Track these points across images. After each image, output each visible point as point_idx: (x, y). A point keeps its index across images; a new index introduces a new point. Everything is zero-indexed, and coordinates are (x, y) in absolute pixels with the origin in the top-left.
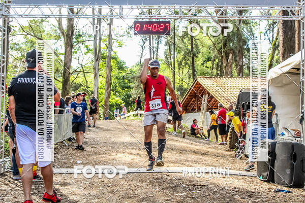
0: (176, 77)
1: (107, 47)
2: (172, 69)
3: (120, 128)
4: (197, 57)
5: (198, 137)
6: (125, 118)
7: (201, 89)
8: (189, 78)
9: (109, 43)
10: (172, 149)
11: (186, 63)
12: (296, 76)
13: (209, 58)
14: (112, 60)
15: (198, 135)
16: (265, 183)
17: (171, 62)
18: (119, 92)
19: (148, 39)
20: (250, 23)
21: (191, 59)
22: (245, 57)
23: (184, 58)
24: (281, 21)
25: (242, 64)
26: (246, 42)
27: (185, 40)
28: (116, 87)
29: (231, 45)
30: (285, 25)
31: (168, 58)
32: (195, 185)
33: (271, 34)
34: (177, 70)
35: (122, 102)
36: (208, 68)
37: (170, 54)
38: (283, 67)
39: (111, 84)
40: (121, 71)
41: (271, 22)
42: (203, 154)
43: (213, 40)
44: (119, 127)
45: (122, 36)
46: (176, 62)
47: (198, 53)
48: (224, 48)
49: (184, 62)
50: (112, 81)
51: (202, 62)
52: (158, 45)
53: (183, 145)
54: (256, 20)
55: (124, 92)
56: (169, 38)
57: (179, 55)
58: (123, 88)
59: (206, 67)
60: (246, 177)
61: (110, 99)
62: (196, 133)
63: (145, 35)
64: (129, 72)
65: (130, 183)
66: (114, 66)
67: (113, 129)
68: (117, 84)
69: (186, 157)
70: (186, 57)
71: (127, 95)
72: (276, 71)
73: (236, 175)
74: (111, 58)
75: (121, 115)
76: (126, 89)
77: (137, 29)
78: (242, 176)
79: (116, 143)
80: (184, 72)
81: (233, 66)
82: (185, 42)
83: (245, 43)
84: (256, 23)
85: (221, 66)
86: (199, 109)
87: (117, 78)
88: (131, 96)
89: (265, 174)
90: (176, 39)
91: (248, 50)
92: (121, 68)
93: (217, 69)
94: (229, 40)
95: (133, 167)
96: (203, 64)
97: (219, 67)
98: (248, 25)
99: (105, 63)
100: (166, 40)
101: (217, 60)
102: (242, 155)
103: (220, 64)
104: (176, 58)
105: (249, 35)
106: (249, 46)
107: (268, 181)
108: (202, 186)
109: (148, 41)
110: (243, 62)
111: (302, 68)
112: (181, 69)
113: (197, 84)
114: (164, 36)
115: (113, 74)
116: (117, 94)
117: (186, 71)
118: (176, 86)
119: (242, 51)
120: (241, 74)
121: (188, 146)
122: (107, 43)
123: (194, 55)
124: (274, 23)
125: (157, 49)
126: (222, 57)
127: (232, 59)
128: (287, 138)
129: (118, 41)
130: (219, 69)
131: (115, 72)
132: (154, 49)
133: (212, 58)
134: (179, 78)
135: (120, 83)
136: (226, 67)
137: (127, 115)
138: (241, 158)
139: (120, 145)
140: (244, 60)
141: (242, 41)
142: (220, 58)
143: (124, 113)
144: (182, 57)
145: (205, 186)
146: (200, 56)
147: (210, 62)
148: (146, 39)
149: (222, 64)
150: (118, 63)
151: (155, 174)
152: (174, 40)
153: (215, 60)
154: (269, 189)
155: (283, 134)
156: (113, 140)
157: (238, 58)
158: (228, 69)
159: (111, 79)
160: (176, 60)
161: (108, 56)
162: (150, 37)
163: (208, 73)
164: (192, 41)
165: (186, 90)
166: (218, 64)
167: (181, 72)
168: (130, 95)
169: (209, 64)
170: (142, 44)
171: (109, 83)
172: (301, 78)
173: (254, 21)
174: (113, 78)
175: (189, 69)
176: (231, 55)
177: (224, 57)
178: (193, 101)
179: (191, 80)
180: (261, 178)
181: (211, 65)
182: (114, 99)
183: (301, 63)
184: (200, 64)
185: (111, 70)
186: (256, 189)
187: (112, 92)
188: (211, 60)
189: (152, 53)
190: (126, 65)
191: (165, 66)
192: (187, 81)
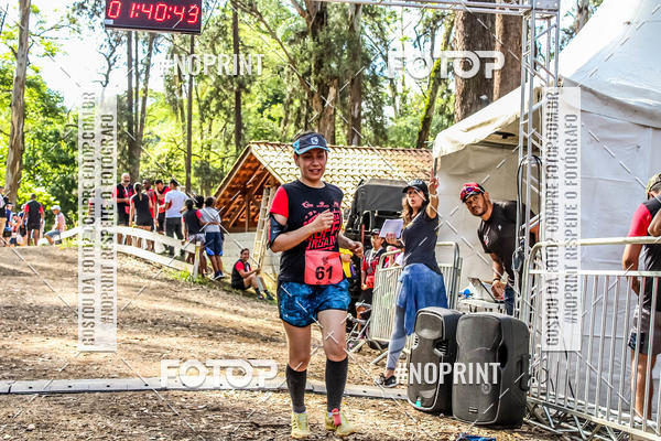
0: (193, 141)
1: (16, 54)
2: (183, 120)
3: (49, 269)
4: (248, 91)
5: (251, 295)
6: (60, 242)
7: (258, 172)
8: (227, 143)
9: (21, 44)
10: (188, 327)
11: (220, 106)
12: (499, 151)
13: (277, 96)
14: (27, 90)
15: (251, 290)
16: (428, 417)
17: (182, 101)
18: (44, 174)
19: (124, 38)
20: (380, 15)
21: (234, 95)
22: (367, 98)
23: (215, 94)
24: (460, 15)
25: (359, 113)
26: (369, 61)
27: (218, 48)
28: (35, 160)
29: (334, 65)
30: (469, 25)
31: (173, 91)
32: (258, 426)
33: (428, 45)
34: (196, 122)
35: (52, 199)
36: (274, 120)
37: (181, 80)
38: (473, 128)
39: (23, 151)
40: (51, 120)
41: (430, 14)
42: (265, 340)
43: (289, 50)
44: (46, 265)
45: (57, 27)
46: (194, 101)
47: (250, 82)
48: (317, 74)
49: (214, 102)
50: (26, 144)
51: (260, 106)
52: (149, 55)
53: (214, 314)
54: (393, 8)
55: (56, 175)
56: (178, 41)
57: (202, 84)
58: (55, 161)
59: (269, 117)
60: (381, 402)
61: (19, 192)
62: (246, 285)
63: (116, 29)
64: (72, 122)
65: (86, 420)
66: (32, 106)
67: (29, 271)
68: (39, 154)
69: (227, 349)
70: (219, 90)
71: (65, 181)
72: (455, 139)
73: (356, 396)
74: (23, 83)
75: (51, 235)
76: (63, 167)
77: (114, 13)
78: (372, 398)
79: (39, 309)
80: (213, 128)
81: (337, 118)
82: (217, 52)
83: (367, 62)
84: (393, 14)
85: (307, 118)
86: (253, 225)
87: (39, 136)
88: (75, 186)
89: (429, 394)
90: (197, 43)
91: (375, 81)
92: (50, 110)
93: (296, 125)
94: (329, 53)
95: (90, 376)
96: (261, 111)
97: (303, 118)
98: (377, 19)
99: (8, 97)
100: (169, 44)
101: (297, 103)
102: (363, 341)
103: (304, 112)
104: (194, 91)
105: (376, 45)
106: (377, 71)
107: (435, 413)
108: (274, 426)
109: (125, 45)
110: (360, 109)
111: (522, 134)
112: (206, 120)
113: (248, 161)
114: (167, 35)
115: (28, 124)
116: (38, 177)
117: (218, 124)
118: (193, 163)
119: (359, 82)
120: (355, 140)
121: (227, 316)
122: (16, 43)
123: (241, 86)
124: (438, 16)
125: (148, 67)
126: (312, 94)
127: (335, 101)
128: (479, 304)
129: (46, 41)
130: (303, 123)
131: (35, 121)
132: (140, 67)
133: (284, 96)
134: (200, 142)
135: (46, 150)
136: (318, 119)
137: (65, 235)
138: (360, 349)
139: (51, 313)
140: (363, 104)
141: (359, 57)
142: (306, 97)
143: (58, 228)
144: (210, 89)
145: (282, 426)
146: (254, 89)
147: (279, 105)
148: (118, 41)
149: (310, 111)
150: (43, 97)
151: (150, 395)
152: (192, 45)
153: (291, 102)
154: (441, 434)
155: (468, 294)
156: (30, 300)
157: (348, 99)
158: (325, 125)
159: (23, 137)
160: (194, 96)
161: (17, 79)
162: (129, 35)
163: (273, 133)
164: (237, 52)
165: (218, 174)
166: (299, 111)
167: (206, 127)
168: (73, 181)
169: (277, 110)
170: (107, 51)
171: (17, 148)
172: (520, 159)
173: (388, 10)
174: (28, 137)
175: (227, 121)
176: (332, 91)
177: (316, 96)
178: (238, 203)
179: (233, 149)
180: (418, 405)
181: (282, 114)
182: (30, 190)
183: (522, 122)
184: (254, 110)
185: (25, 116)
186: (410, 434)
187: (24, 174)
188: (281, 102)
189: (134, 76)
190: (64, 104)
191: (167, 110)
192: (221, 150)
